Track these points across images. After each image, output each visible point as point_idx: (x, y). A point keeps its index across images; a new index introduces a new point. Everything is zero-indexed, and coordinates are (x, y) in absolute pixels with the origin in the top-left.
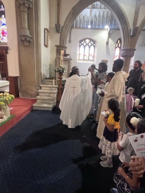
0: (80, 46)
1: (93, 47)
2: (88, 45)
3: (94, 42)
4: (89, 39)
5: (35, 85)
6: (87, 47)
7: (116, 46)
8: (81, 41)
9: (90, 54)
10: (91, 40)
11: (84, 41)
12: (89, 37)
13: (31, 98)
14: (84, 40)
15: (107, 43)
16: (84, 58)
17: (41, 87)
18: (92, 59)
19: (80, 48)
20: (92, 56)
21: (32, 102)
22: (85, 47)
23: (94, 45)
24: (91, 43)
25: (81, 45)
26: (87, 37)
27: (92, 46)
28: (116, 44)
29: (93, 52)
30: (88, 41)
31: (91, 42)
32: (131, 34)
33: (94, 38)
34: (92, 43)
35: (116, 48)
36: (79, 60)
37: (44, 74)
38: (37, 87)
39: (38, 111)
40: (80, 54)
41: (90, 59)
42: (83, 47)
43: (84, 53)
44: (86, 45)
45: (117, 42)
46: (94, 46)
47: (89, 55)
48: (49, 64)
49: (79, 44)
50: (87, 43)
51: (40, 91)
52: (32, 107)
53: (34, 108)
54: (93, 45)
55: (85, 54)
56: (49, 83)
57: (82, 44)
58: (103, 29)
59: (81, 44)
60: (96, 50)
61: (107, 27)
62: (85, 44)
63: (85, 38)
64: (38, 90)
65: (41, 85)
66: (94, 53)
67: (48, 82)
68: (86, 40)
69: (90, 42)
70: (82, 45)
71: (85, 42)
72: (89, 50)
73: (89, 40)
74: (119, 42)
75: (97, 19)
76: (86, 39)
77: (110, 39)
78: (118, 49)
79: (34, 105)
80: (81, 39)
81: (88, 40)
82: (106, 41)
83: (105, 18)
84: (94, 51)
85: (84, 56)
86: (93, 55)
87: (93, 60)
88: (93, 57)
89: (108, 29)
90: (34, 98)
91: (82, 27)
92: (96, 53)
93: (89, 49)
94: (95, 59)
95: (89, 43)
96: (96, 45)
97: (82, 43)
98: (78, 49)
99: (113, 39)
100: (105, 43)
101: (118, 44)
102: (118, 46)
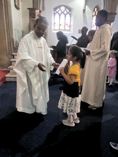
0: (55, 14)
1: (69, 16)
2: (64, 14)
3: (70, 10)
4: (65, 6)
5: (7, 54)
6: (63, 16)
7: (93, 14)
8: (55, 9)
10: (66, 7)
11: (59, 9)
12: (64, 4)
13: (3, 68)
14: (59, 7)
15: (84, 11)
16: (59, 28)
17: (13, 56)
18: (69, 29)
19: (55, 17)
20: (68, 26)
21: (4, 73)
22: (60, 15)
23: (70, 13)
24: (67, 11)
26: (62, 4)
27: (68, 14)
28: (93, 12)
29: (70, 21)
30: (63, 8)
33: (70, 5)
34: (68, 11)
35: (93, 16)
36: (55, 30)
37: (16, 41)
38: (9, 56)
39: (12, 83)
40: (55, 23)
41: (66, 29)
42: (58, 15)
43: (60, 22)
44: (61, 13)
45: (94, 10)
46: (70, 15)
47: (65, 24)
48: (22, 30)
49: (53, 12)
50: (63, 11)
51: (12, 60)
52: (5, 78)
53: (7, 80)
55: (60, 24)
57: (57, 12)
59: (55, 12)
60: (72, 18)
62: (60, 12)
63: (60, 4)
64: (10, 59)
65: (13, 54)
68: (61, 8)
69: (65, 10)
70: (57, 13)
71: (60, 9)
72: (65, 19)
73: (65, 8)
74: (96, 10)
77: (87, 7)
79: (6, 76)
80: (55, 6)
81: (63, 7)
82: (83, 8)
85: (60, 25)
86: (69, 24)
87: (70, 30)
88: (70, 26)
90: (6, 69)
92: (72, 22)
94: (72, 28)
95: (64, 11)
96: (72, 13)
97: (57, 11)
98: (53, 18)
99: (90, 7)
100: (82, 11)
101: (95, 12)
102: (95, 15)
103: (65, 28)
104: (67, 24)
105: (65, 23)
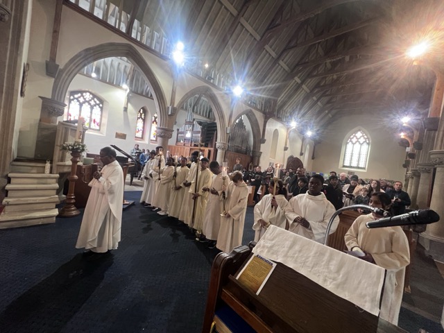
0: (71, 100)
1: (99, 109)
2: (90, 104)
3: (102, 101)
4: (91, 93)
6: (86, 107)
7: (138, 116)
8: (73, 93)
9: (93, 118)
10: (94, 96)
11: (79, 95)
12: (90, 90)
14: (82, 92)
15: (126, 109)
17: (10, 179)
18: (98, 128)
19: (71, 104)
20: (96, 123)
22: (81, 105)
23: (101, 105)
24: (95, 102)
25: (73, 100)
26: (87, 90)
28: (138, 114)
29: (100, 117)
30: (88, 96)
31: (95, 99)
32: (170, 113)
33: (102, 95)
34: (98, 102)
35: (138, 118)
40: (68, 115)
41: (92, 127)
42: (78, 103)
43: (80, 115)
44: (84, 102)
45: (140, 111)
46: (102, 108)
47: (91, 120)
48: (19, 129)
49: (69, 97)
50: (87, 99)
51: (8, 187)
54: (98, 105)
56: (32, 169)
57: (75, 98)
58: (118, 86)
59: (72, 97)
60: (104, 114)
61: (125, 86)
62: (81, 100)
63: (83, 89)
64: (5, 184)
65: (10, 175)
66: (101, 119)
67: (30, 168)
68: (84, 94)
69: (93, 99)
70: (75, 100)
71: (82, 96)
72: (91, 112)
73: (91, 96)
75: (107, 68)
76: (86, 92)
77: (129, 104)
78: (140, 120)
81: (88, 94)
82: (123, 105)
83: (120, 72)
84: (101, 115)
86: (98, 120)
87: (99, 130)
88: (99, 125)
89: (126, 90)
91: (85, 73)
92: (105, 121)
93: (89, 110)
94: (104, 129)
95: (91, 100)
96: (105, 107)
97: (76, 96)
99: (134, 106)
100: (122, 109)
101: (141, 114)
102: (141, 117)
103: (90, 126)
104: (94, 121)
105: (91, 117)
